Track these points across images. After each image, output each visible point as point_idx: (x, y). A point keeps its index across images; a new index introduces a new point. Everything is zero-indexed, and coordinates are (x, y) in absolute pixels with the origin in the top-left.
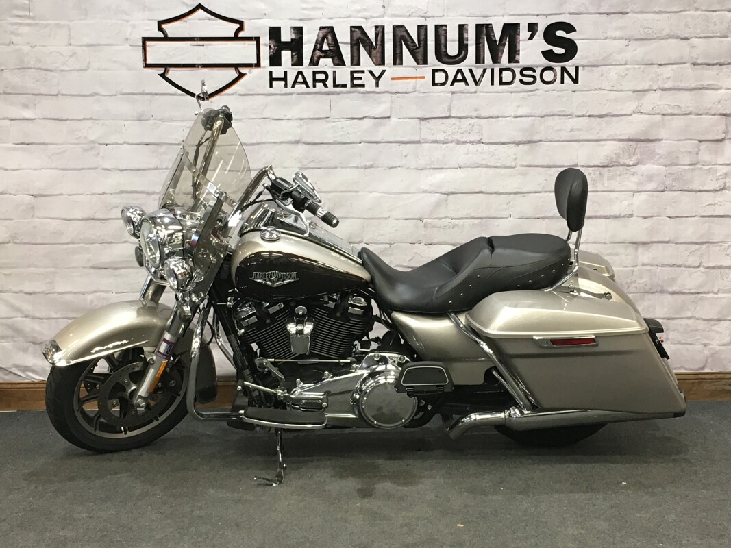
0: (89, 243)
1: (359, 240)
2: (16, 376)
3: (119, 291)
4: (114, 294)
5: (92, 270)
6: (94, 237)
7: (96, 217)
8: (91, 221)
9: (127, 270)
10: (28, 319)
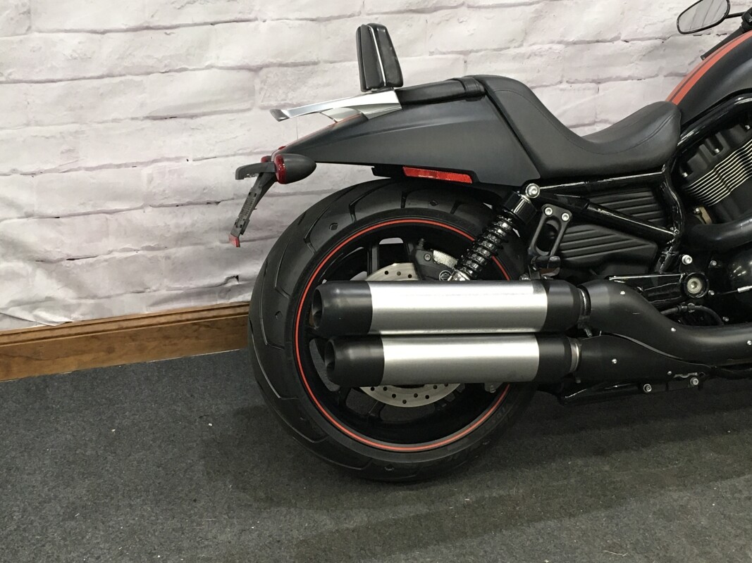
0: (142, 74)
1: (613, 36)
2: (16, 321)
3: (199, 156)
4: (191, 162)
5: (149, 123)
6: (150, 62)
7: (154, 23)
8: (145, 31)
9: (213, 117)
10: (31, 220)
